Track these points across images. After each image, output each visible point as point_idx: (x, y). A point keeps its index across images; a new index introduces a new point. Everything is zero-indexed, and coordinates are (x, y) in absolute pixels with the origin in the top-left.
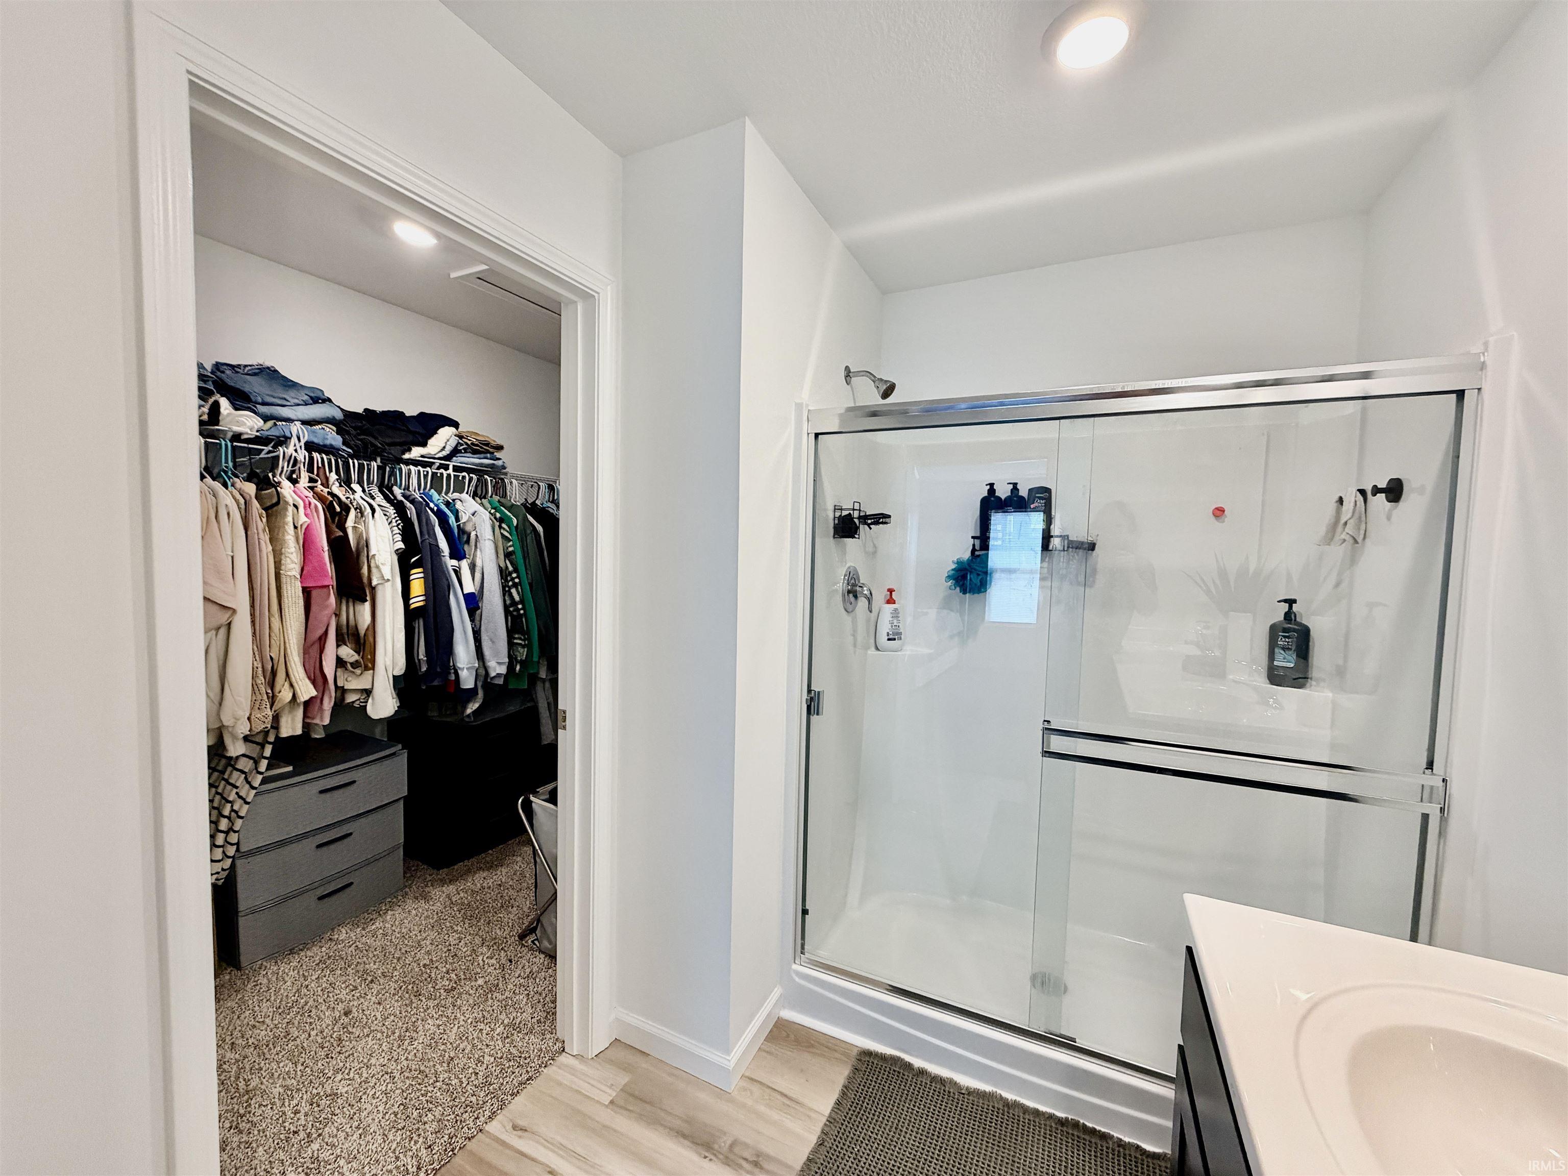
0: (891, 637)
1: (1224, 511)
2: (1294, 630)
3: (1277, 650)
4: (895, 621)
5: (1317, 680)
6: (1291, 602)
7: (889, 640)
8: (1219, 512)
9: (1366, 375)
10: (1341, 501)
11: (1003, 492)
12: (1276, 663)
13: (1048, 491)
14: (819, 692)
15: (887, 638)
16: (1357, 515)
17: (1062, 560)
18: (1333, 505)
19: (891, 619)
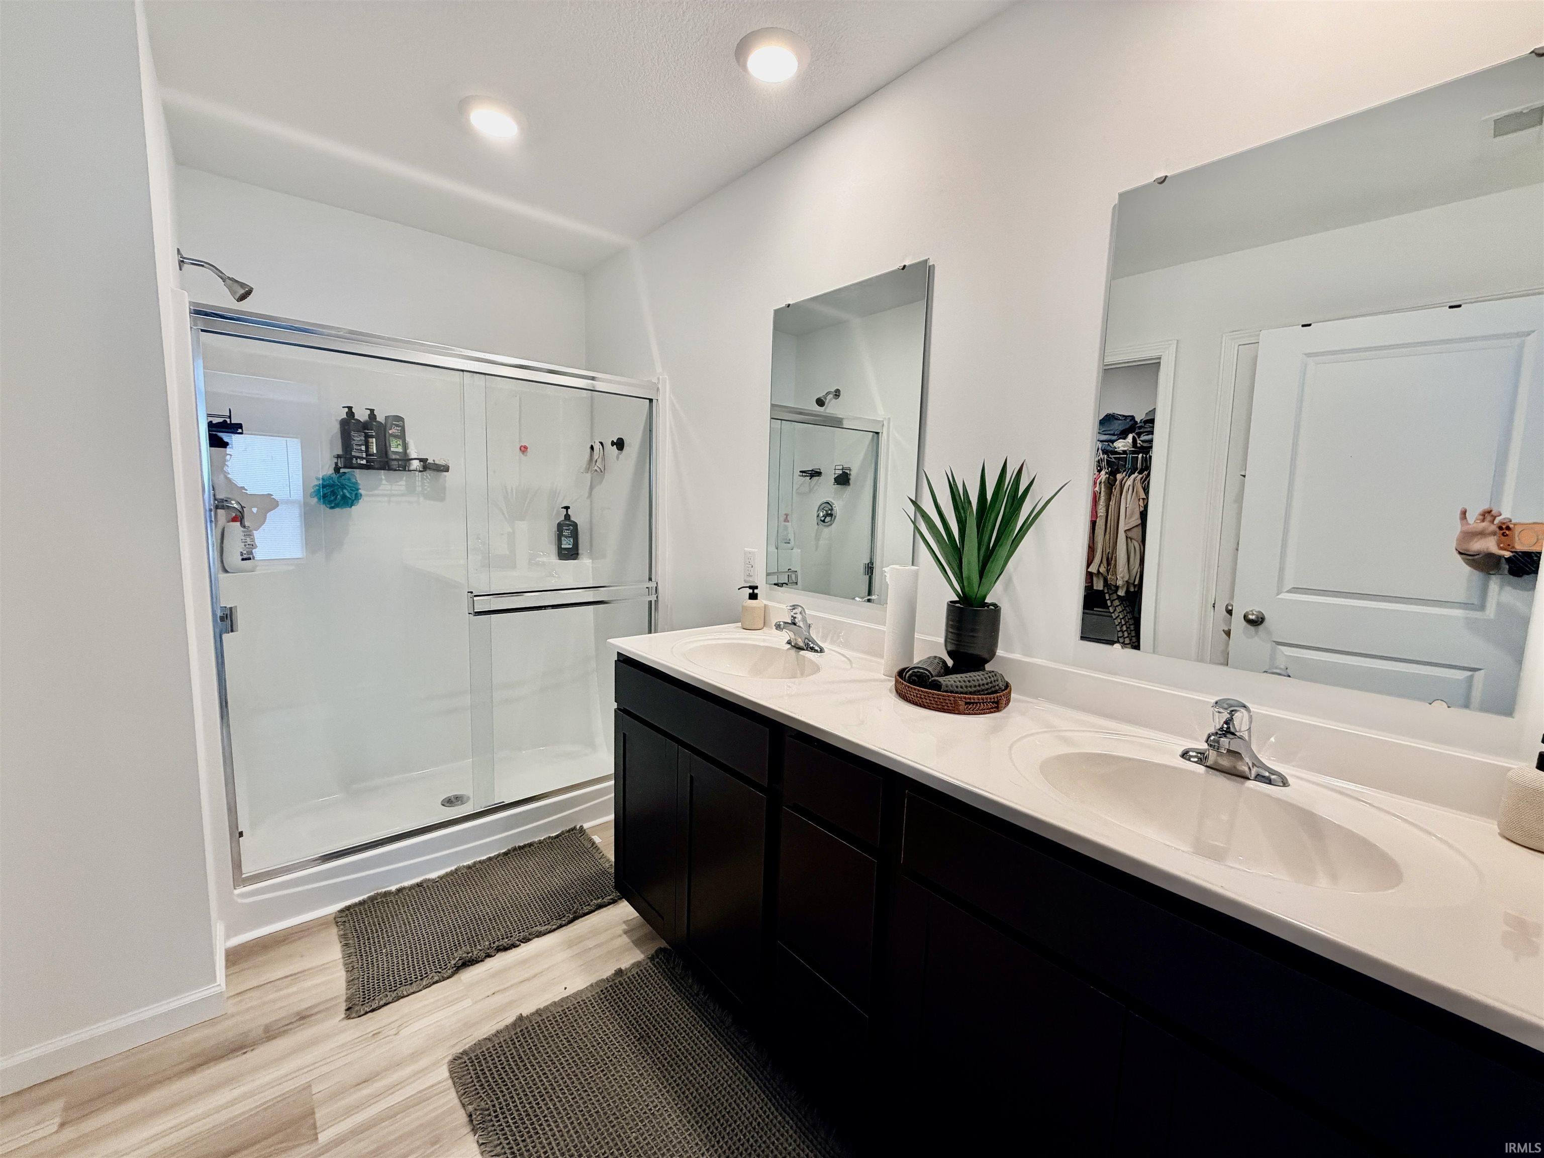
0: (245, 556)
1: (527, 448)
2: (570, 525)
3: (563, 538)
4: (248, 540)
5: (582, 554)
6: (567, 508)
7: (243, 559)
8: (524, 449)
9: (593, 378)
10: (592, 448)
11: (362, 415)
12: (563, 546)
13: (400, 419)
14: (231, 609)
15: (240, 558)
16: (601, 457)
17: (417, 479)
18: (589, 450)
19: (243, 538)
